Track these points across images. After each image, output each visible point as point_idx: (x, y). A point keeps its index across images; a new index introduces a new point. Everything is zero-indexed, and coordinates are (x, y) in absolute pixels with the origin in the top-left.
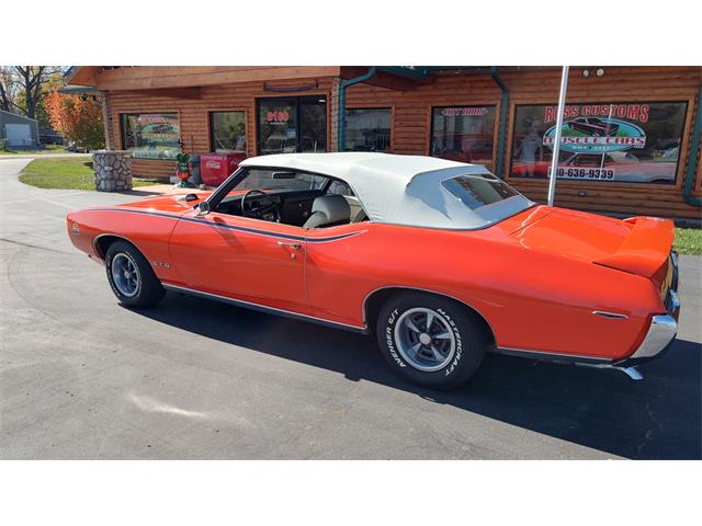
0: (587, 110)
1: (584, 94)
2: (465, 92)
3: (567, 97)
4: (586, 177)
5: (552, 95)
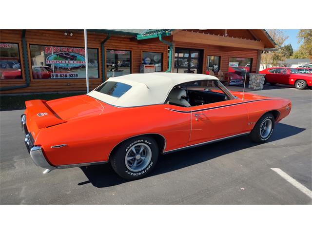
0: (64, 49)
1: (62, 42)
3: (88, 45)
4: (68, 77)
5: (48, 41)
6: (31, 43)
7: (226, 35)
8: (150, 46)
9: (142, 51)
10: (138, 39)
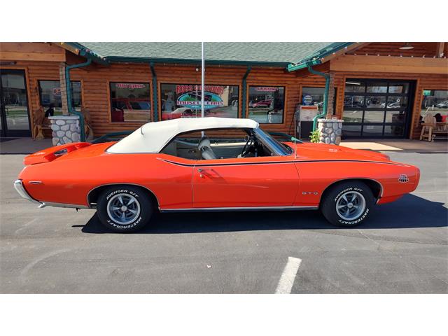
0: (197, 88)
1: (195, 80)
2: (130, 74)
5: (179, 79)
6: (162, 82)
7: (442, 55)
8: (315, 78)
9: (301, 86)
10: (290, 70)
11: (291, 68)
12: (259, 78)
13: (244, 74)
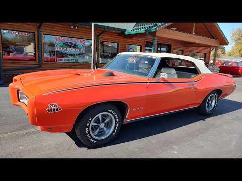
2: (19, 25)
4: (70, 61)
5: (57, 32)
6: (45, 33)
7: (194, 33)
8: (132, 40)
9: (126, 43)
10: (126, 34)
11: (127, 33)
12: (106, 37)
13: (98, 34)
